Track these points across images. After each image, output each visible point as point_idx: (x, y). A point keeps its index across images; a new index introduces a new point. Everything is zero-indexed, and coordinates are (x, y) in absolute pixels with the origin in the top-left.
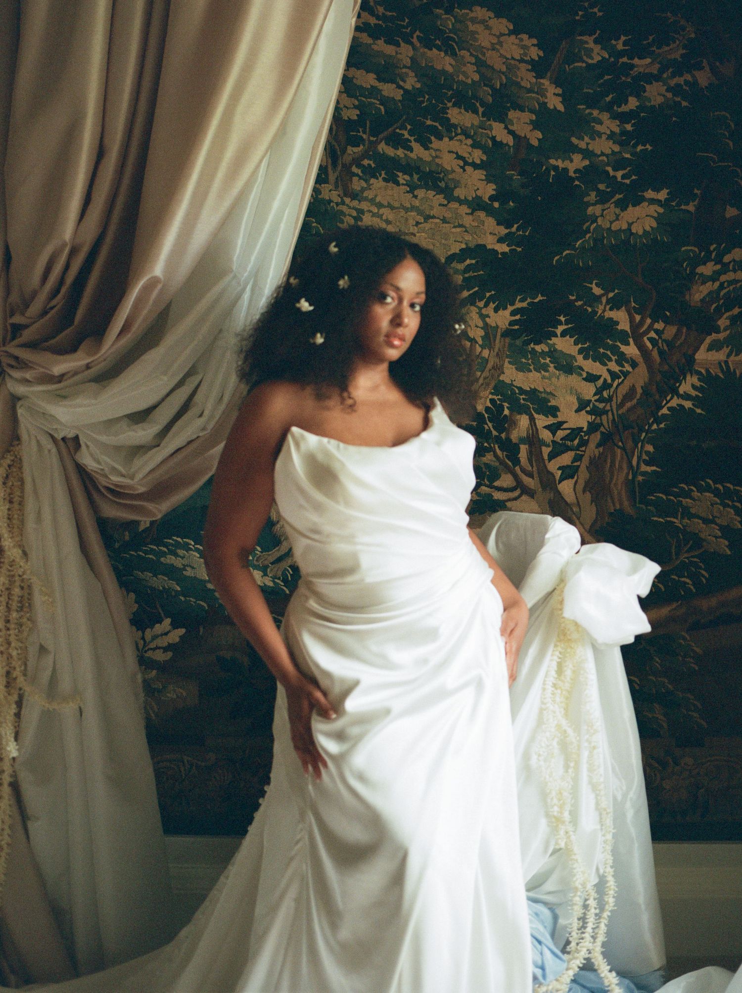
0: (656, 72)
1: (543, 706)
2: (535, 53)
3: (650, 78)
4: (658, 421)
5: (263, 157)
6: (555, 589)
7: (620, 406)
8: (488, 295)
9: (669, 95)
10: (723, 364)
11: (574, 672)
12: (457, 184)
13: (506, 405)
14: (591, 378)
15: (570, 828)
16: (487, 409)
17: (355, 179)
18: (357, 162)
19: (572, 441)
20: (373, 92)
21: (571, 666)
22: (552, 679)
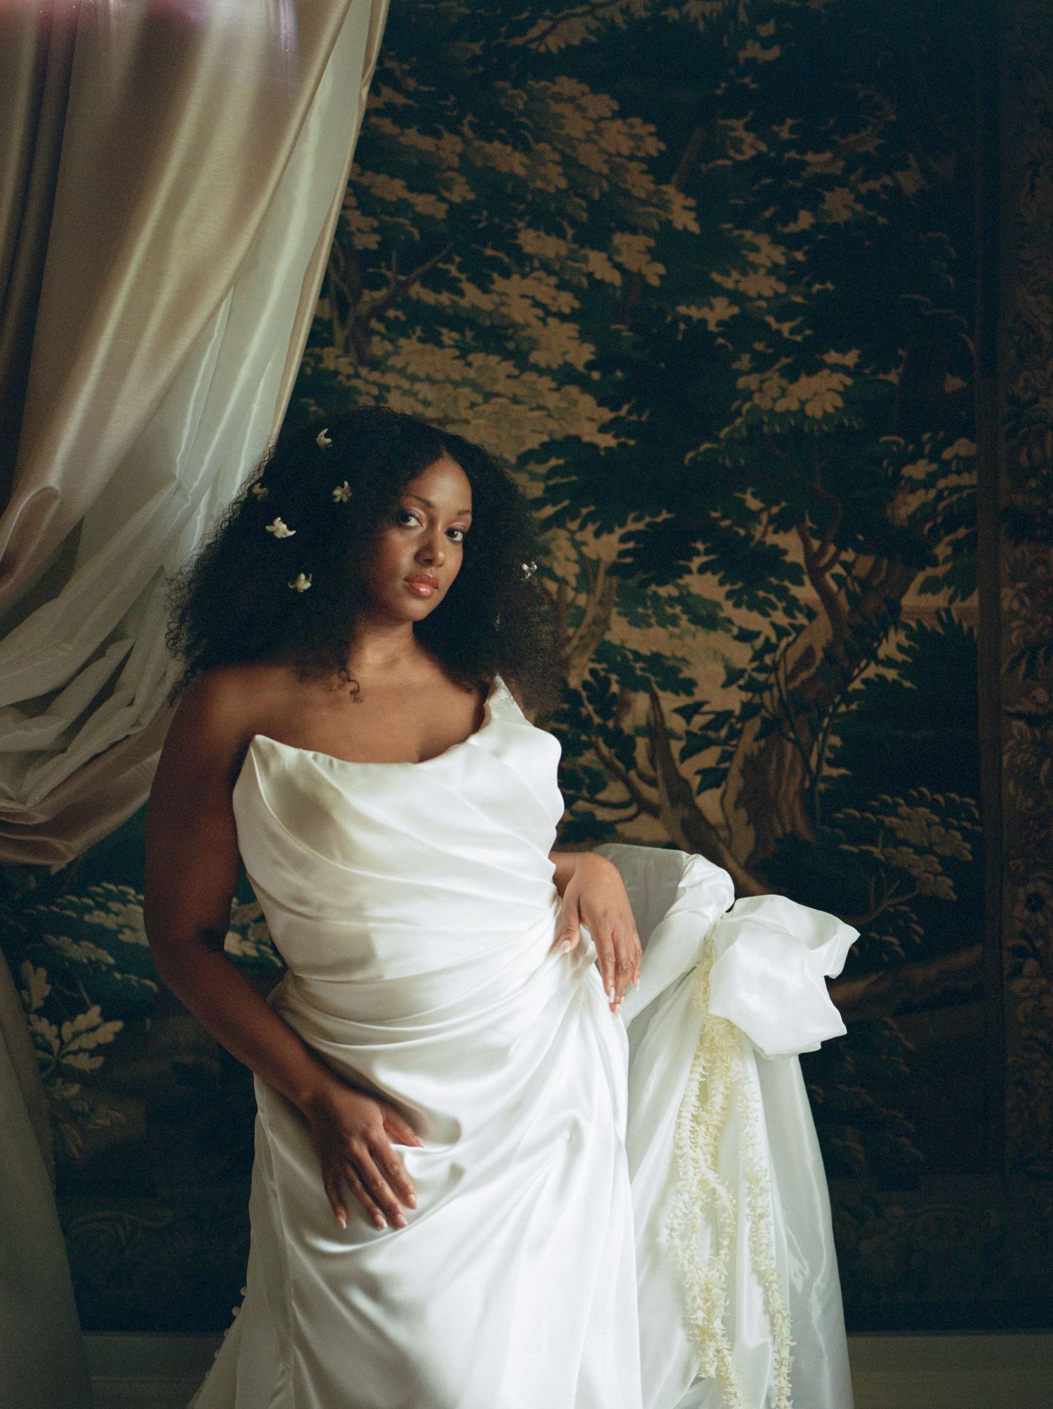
0: (839, 172)
1: (679, 1152)
2: (653, 146)
3: (829, 182)
4: (848, 699)
5: (221, 300)
6: (694, 968)
7: (790, 677)
8: (584, 511)
9: (859, 207)
10: (943, 614)
11: (727, 1097)
12: (534, 345)
13: (614, 677)
14: (746, 636)
15: (724, 1345)
16: (585, 685)
17: (376, 339)
18: (378, 312)
19: (717, 730)
20: (402, 207)
21: (721, 1089)
22: (692, 1109)
